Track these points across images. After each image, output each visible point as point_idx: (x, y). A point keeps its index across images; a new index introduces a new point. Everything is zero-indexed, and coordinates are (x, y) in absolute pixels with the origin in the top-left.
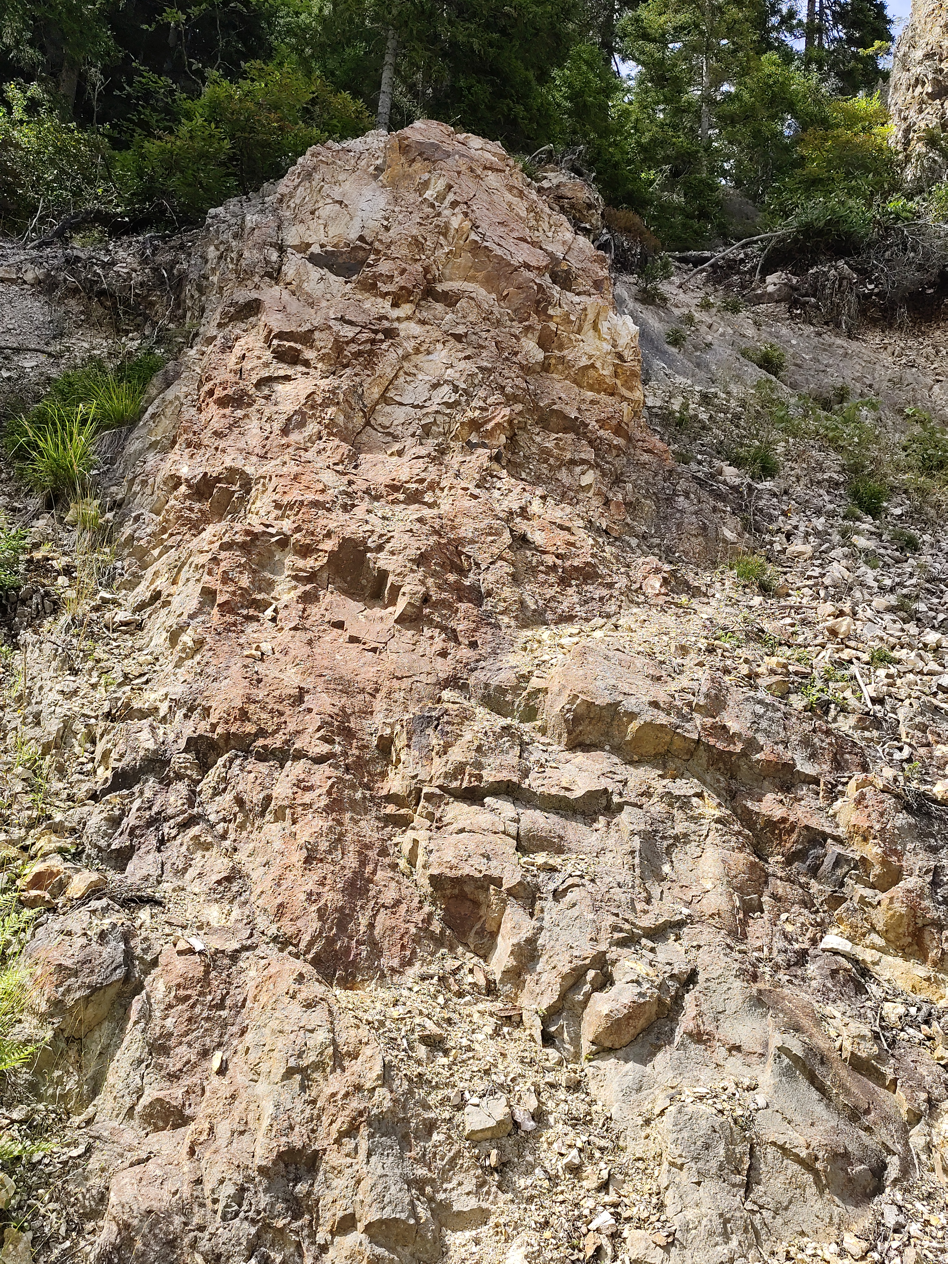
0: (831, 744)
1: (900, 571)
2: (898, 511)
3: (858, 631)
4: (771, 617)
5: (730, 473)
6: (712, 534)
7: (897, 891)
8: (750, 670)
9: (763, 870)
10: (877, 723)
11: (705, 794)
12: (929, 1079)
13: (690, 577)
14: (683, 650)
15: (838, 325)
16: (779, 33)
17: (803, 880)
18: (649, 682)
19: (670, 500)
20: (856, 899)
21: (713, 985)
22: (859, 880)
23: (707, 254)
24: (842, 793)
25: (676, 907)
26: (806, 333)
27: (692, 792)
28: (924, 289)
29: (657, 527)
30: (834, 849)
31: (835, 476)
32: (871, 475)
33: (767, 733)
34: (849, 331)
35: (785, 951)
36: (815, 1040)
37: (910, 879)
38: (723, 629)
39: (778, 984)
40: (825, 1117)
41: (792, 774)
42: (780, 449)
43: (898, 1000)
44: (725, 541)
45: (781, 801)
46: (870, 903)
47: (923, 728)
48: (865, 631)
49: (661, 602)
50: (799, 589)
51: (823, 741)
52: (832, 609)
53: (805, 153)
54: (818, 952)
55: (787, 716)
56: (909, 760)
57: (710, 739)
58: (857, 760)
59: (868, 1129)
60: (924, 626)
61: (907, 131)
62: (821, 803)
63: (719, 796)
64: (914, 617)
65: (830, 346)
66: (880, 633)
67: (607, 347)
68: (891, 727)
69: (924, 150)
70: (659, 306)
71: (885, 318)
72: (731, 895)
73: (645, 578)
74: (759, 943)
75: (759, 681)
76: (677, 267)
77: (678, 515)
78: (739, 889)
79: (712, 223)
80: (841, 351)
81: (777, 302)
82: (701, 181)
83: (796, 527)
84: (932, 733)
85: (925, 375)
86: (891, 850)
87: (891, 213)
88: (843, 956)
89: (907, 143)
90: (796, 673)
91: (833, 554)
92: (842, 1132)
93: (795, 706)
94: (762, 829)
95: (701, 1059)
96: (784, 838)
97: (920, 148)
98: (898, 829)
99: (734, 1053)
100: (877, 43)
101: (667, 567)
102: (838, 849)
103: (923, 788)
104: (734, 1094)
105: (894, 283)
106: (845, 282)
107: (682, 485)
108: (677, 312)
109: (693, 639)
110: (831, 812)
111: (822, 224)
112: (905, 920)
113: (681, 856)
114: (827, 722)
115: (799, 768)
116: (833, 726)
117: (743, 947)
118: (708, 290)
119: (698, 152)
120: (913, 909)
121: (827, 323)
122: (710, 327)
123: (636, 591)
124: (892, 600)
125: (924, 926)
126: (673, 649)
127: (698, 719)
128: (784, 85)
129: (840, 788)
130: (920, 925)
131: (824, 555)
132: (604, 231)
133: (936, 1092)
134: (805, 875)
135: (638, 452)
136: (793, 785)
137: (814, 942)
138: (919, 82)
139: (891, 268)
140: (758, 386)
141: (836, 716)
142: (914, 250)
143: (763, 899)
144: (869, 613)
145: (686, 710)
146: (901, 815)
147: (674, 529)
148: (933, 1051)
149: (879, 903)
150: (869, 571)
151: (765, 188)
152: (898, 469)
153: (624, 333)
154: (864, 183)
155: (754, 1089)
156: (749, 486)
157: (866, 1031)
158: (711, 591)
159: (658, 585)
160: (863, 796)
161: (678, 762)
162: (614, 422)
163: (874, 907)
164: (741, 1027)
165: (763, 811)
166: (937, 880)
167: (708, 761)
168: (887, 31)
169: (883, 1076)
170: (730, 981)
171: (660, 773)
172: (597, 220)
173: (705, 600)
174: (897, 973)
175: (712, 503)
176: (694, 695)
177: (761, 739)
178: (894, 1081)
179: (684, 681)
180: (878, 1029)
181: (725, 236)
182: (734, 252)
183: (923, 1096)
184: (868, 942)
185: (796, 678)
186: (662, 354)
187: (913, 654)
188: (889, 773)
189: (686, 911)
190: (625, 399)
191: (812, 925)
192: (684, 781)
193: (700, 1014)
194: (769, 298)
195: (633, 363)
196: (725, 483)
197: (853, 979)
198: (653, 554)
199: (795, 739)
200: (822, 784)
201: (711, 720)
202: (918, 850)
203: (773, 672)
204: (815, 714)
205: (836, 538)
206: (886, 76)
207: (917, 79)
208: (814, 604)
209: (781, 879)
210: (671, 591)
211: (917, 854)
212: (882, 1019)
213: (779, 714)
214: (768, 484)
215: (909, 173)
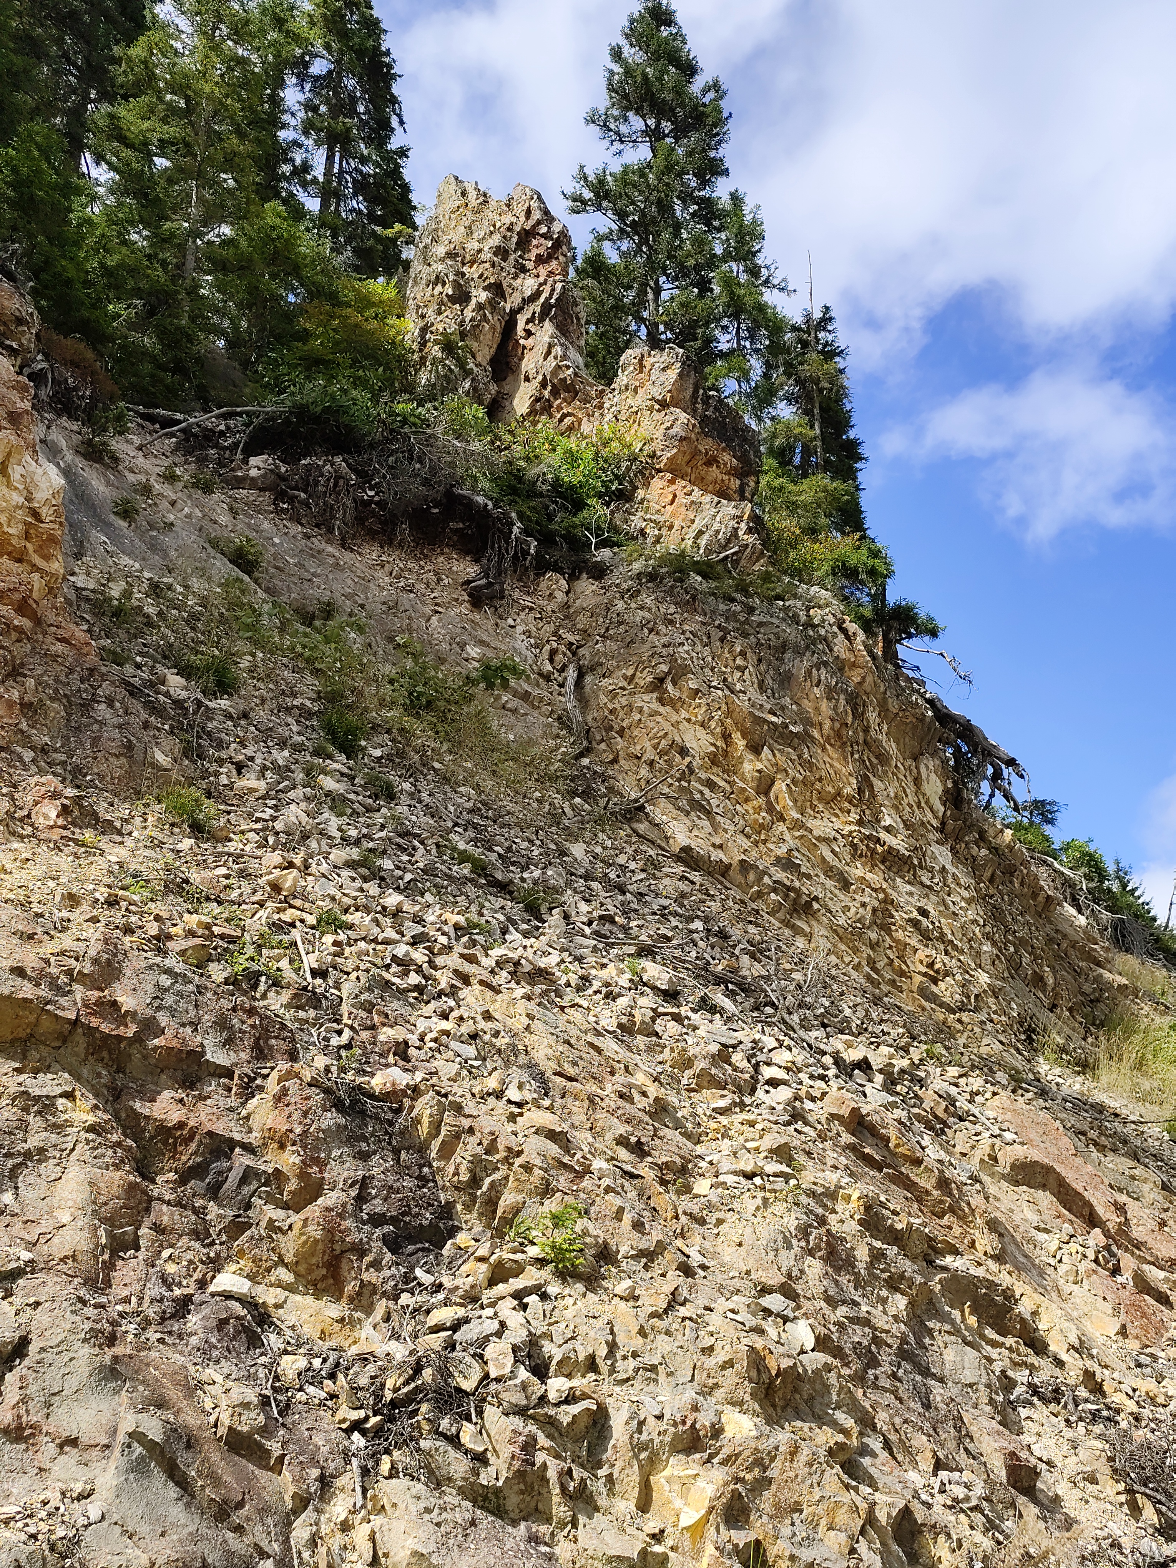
0: (253, 1026)
1: (369, 821)
2: (378, 753)
3: (309, 888)
4: (202, 864)
5: (175, 682)
6: (138, 755)
7: (313, 1211)
8: (161, 929)
9: (145, 1193)
10: (315, 1000)
11: (78, 1094)
12: (325, 1450)
13: (102, 809)
14: (72, 900)
15: (330, 530)
16: (290, 184)
17: (198, 1203)
18: (15, 940)
19: (86, 706)
20: (263, 1224)
21: (48, 1356)
22: (269, 1199)
23: (179, 416)
24: (261, 1088)
25: (11, 1251)
26: (292, 532)
27: (59, 1090)
28: (429, 508)
29: (66, 740)
30: (242, 1160)
31: (308, 703)
32: (349, 707)
33: (172, 1012)
34: (343, 539)
35: (161, 1301)
36: (183, 1416)
37: (332, 1194)
38: (134, 877)
39: (145, 1346)
40: (183, 1521)
41: (200, 1064)
42: (245, 664)
43: (302, 1351)
44: (154, 765)
45: (181, 1101)
46: (280, 1228)
47: (368, 1007)
48: (317, 889)
49: (55, 837)
50: (243, 832)
51: (243, 1022)
52: (280, 860)
53: (308, 325)
54: (206, 1297)
55: (200, 990)
56: (348, 1047)
57: (93, 1019)
58: (284, 1046)
59: (239, 1529)
60: (388, 886)
61: (424, 330)
62: (233, 1101)
63: (96, 1095)
64: (377, 875)
65: (319, 552)
66: (332, 891)
67: (17, 499)
68: (332, 1006)
69: (440, 355)
70: (107, 467)
71: (384, 532)
72: (96, 1229)
73: (36, 803)
74: (126, 1292)
75: (170, 945)
76: (138, 424)
77: (95, 727)
78: (110, 1221)
79: (190, 382)
80: (331, 561)
81: (261, 490)
82: (179, 328)
83: (252, 759)
84: (380, 1013)
85: (423, 603)
86: (312, 1158)
87: (398, 415)
88: (238, 1300)
89: (423, 344)
90: (222, 937)
91: (292, 794)
92: (203, 1538)
93: (214, 977)
94: (152, 1138)
95: (17, 1464)
96: (179, 1149)
97: (436, 351)
98: (323, 1131)
99: (67, 1449)
100: (398, 226)
101: (70, 792)
102: (247, 1160)
103: (359, 1080)
104: (57, 1509)
105: (396, 493)
106: (341, 482)
107: (106, 689)
108: (131, 478)
109: (92, 887)
110: (244, 1113)
111: (319, 409)
112: (320, 1246)
113: (31, 1179)
114: (254, 999)
115: (208, 1056)
116: (262, 1003)
117: (104, 1300)
118: (177, 460)
119: (177, 292)
120: (330, 1231)
121: (318, 526)
122: (173, 503)
123: (21, 820)
124: (355, 853)
125: (343, 1252)
126: (58, 898)
127: (79, 992)
128: (290, 243)
129: (259, 1081)
130: (338, 1252)
131: (282, 796)
132: (39, 357)
133: (332, 1465)
134: (203, 1196)
135: (49, 639)
136: (199, 1080)
137: (202, 1284)
138: (438, 280)
139: (395, 477)
140: (224, 585)
141: (266, 992)
142: (421, 461)
143: (140, 1233)
144: (324, 867)
145: (63, 979)
146: (329, 1115)
147: (88, 745)
148: (334, 1411)
149: (290, 1227)
150: (333, 818)
151: (259, 356)
152: (382, 703)
153: (43, 485)
154: (374, 375)
155: (89, 1495)
156: (199, 703)
157: (251, 1396)
158: (127, 828)
159: (53, 814)
160: (284, 1092)
161: (45, 1051)
162: (17, 596)
163: (284, 1233)
164: (82, 1410)
165: (156, 1115)
166: (364, 1194)
167: (87, 1049)
168: (411, 217)
169: (268, 1452)
170: (75, 1348)
171: (17, 1065)
172: (30, 341)
173: (118, 839)
174: (305, 1316)
175: (144, 715)
176: (77, 959)
177: (163, 1019)
178: (281, 1459)
179: (66, 941)
180: (268, 1392)
181: (206, 401)
182: (210, 420)
183: (315, 1473)
184: (273, 1279)
185: (220, 943)
186: (106, 527)
187: (368, 919)
188: (321, 1062)
189: (26, 1256)
190: (38, 570)
191: (202, 1262)
192: (50, 1076)
193: (24, 1400)
194: (253, 483)
195: (52, 526)
196: (167, 695)
197: (247, 1330)
198: (54, 774)
199: (208, 1019)
200: (236, 1077)
201: (97, 993)
202: (345, 1158)
203: (191, 933)
204: (240, 989)
205: (300, 776)
206: (407, 265)
207: (437, 277)
208: (259, 853)
209: (169, 1203)
210: (73, 823)
211: (343, 1163)
212: (277, 1378)
213: (191, 988)
214: (224, 703)
215: (424, 377)
